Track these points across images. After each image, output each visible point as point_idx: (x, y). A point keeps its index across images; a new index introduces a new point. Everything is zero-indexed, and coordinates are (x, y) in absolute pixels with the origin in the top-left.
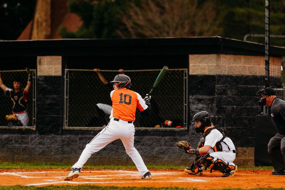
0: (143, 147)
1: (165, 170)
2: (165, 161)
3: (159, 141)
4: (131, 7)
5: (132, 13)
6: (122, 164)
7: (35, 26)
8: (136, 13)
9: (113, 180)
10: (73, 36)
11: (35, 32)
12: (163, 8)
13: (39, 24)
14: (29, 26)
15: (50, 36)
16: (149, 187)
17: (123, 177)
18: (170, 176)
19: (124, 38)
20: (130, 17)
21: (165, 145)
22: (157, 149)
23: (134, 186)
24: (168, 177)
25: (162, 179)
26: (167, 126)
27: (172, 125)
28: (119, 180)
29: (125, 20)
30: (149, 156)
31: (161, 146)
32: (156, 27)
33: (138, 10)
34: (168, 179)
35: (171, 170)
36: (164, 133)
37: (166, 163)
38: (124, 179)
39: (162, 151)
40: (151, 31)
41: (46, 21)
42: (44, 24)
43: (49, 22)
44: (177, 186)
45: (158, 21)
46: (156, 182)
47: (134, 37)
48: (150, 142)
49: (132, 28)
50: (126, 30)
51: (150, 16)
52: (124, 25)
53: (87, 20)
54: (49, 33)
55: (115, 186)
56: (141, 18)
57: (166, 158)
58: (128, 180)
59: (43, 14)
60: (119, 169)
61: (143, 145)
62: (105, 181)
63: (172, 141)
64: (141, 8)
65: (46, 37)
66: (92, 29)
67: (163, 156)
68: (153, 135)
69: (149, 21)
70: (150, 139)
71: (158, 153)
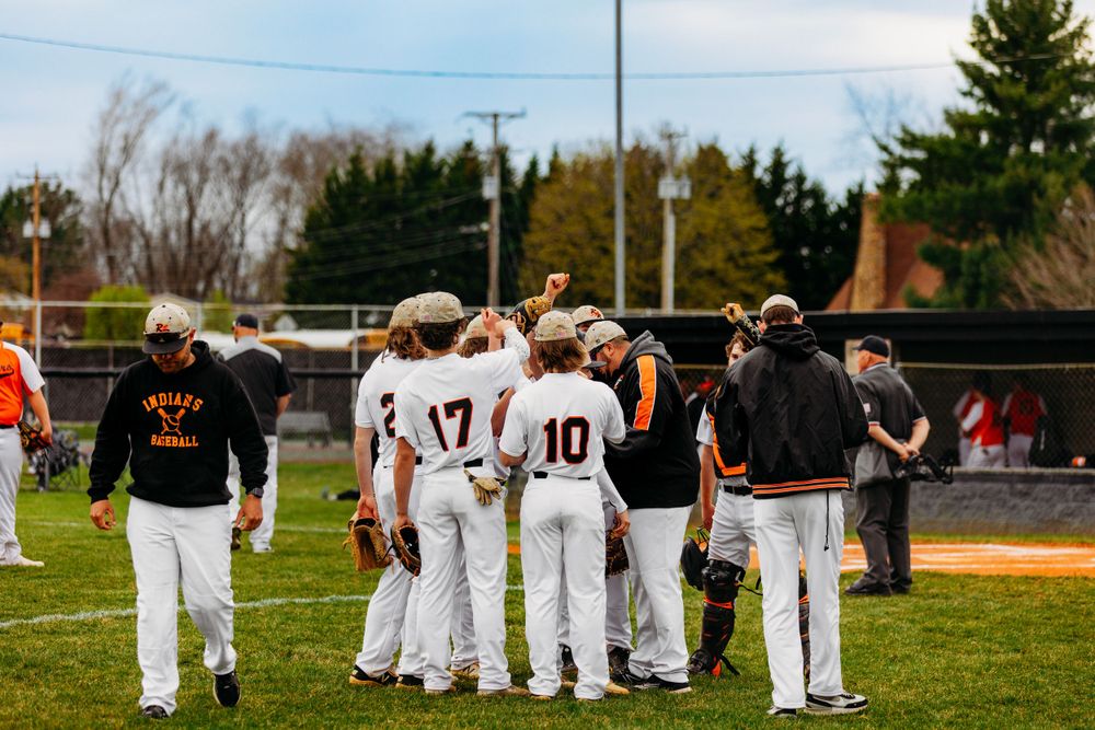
0: (1035, 504)
1: (1071, 545)
2: (1075, 529)
3: (1064, 493)
4: (1028, 256)
5: (1028, 264)
6: (997, 534)
7: (857, 288)
8: (1036, 266)
9: (972, 563)
10: (925, 304)
11: (856, 298)
12: (1085, 257)
13: (865, 285)
14: (845, 289)
15: (885, 304)
16: (1035, 575)
17: (993, 557)
18: (1077, 555)
19: (1014, 308)
20: (1024, 273)
21: (1075, 500)
22: (1060, 507)
23: (1008, 573)
24: (1073, 558)
25: (1062, 562)
26: (1077, 467)
27: (1086, 466)
28: (985, 563)
29: (1016, 277)
30: (1047, 519)
31: (1067, 501)
32: (1072, 290)
33: (1041, 261)
34: (1073, 562)
35: (1082, 544)
36: (1074, 479)
37: (1076, 532)
38: (993, 561)
39: (1070, 511)
40: (1063, 297)
41: (876, 278)
42: (873, 284)
43: (882, 280)
44: (1086, 574)
45: (1076, 280)
46: (1051, 566)
47: (1033, 307)
48: (1048, 495)
49: (1031, 292)
50: (1018, 295)
51: (1061, 268)
52: (1016, 285)
53: (951, 276)
54: (881, 301)
55: (974, 573)
56: (1045, 272)
57: (1076, 523)
58: (1001, 563)
59: (871, 266)
60: (987, 542)
61: (1035, 500)
62: (957, 564)
63: (1087, 493)
64: (1046, 256)
65: (878, 306)
66: (959, 293)
67: (1070, 519)
68: (1053, 482)
69: (1059, 279)
70: (1047, 490)
71: (1063, 514)
